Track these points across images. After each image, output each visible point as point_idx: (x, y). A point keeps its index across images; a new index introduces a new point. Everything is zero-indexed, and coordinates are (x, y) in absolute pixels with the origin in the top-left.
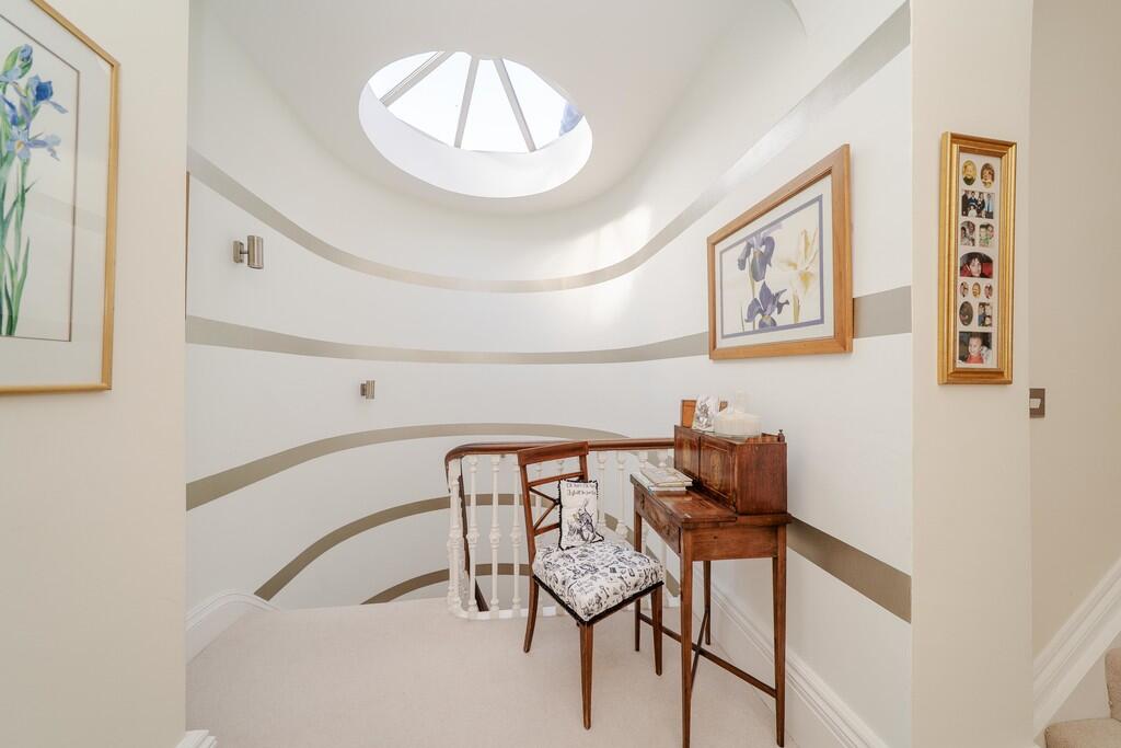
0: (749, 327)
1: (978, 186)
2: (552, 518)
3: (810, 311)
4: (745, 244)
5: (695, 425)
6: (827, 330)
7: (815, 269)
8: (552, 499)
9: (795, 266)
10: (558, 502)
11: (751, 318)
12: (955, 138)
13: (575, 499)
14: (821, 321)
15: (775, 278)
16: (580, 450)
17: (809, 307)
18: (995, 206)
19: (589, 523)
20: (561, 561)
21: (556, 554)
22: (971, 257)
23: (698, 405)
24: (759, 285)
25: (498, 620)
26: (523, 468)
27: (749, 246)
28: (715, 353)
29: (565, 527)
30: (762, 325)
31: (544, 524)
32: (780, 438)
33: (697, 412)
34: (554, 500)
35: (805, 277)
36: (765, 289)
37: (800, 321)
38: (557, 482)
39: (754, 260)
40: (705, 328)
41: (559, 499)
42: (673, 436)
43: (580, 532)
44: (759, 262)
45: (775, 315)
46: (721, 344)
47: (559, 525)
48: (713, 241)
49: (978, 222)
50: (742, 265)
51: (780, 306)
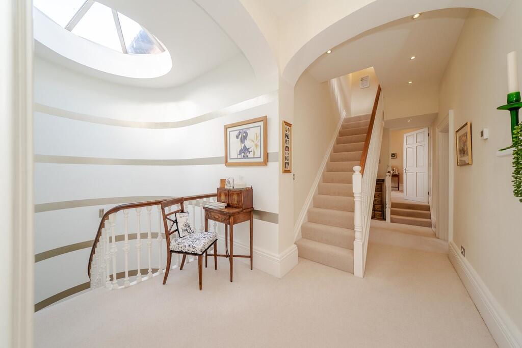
0: (239, 157)
1: (287, 132)
2: (175, 228)
3: (258, 154)
4: (238, 131)
5: (226, 187)
6: (262, 160)
7: (259, 144)
8: (172, 221)
9: (254, 142)
10: (176, 222)
11: (240, 154)
12: (285, 122)
13: (182, 219)
14: (260, 157)
15: (248, 143)
16: (180, 201)
17: (257, 153)
18: (289, 137)
19: (189, 226)
20: (183, 241)
21: (180, 240)
22: (287, 147)
23: (227, 181)
24: (243, 145)
25: (142, 282)
26: (163, 209)
27: (240, 133)
28: (227, 163)
29: (180, 230)
30: (244, 156)
31: (172, 231)
32: (251, 188)
33: (226, 183)
34: (174, 221)
35: (256, 145)
36: (245, 146)
37: (255, 156)
38: (175, 214)
39: (241, 137)
40: (223, 155)
41: (176, 220)
42: (216, 192)
43: (186, 230)
44: (243, 138)
45: (248, 154)
46: (229, 161)
47: (177, 230)
48: (227, 127)
49: (287, 140)
50: (237, 137)
51: (249, 152)
